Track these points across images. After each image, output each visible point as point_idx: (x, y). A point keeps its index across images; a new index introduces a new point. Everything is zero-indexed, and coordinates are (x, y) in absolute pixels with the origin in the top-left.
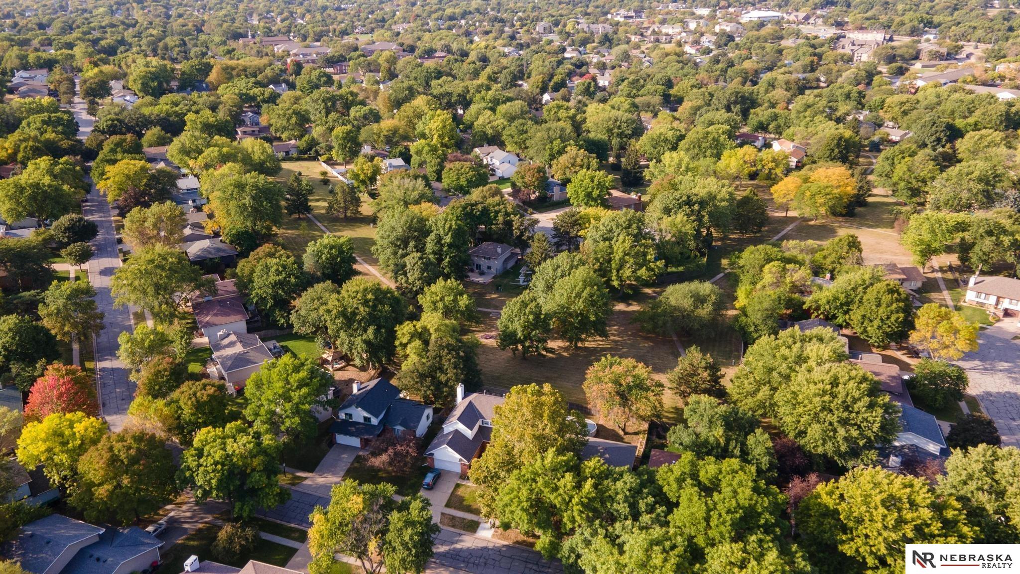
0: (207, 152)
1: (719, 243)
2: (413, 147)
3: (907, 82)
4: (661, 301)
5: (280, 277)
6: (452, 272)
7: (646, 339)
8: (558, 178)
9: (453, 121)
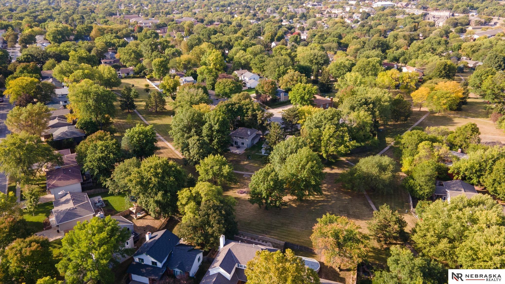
0: (76, 72)
1: (382, 127)
2: (198, 70)
3: (469, 36)
4: (356, 169)
5: (103, 154)
6: (219, 148)
7: (347, 193)
8: (282, 88)
9: (222, 56)
